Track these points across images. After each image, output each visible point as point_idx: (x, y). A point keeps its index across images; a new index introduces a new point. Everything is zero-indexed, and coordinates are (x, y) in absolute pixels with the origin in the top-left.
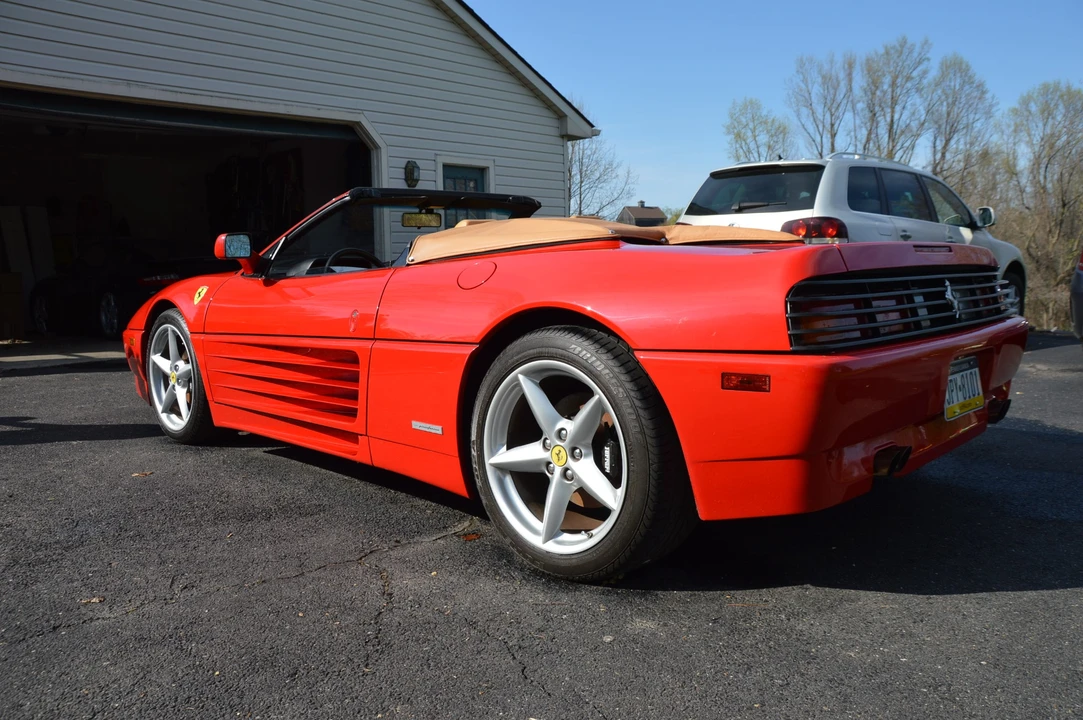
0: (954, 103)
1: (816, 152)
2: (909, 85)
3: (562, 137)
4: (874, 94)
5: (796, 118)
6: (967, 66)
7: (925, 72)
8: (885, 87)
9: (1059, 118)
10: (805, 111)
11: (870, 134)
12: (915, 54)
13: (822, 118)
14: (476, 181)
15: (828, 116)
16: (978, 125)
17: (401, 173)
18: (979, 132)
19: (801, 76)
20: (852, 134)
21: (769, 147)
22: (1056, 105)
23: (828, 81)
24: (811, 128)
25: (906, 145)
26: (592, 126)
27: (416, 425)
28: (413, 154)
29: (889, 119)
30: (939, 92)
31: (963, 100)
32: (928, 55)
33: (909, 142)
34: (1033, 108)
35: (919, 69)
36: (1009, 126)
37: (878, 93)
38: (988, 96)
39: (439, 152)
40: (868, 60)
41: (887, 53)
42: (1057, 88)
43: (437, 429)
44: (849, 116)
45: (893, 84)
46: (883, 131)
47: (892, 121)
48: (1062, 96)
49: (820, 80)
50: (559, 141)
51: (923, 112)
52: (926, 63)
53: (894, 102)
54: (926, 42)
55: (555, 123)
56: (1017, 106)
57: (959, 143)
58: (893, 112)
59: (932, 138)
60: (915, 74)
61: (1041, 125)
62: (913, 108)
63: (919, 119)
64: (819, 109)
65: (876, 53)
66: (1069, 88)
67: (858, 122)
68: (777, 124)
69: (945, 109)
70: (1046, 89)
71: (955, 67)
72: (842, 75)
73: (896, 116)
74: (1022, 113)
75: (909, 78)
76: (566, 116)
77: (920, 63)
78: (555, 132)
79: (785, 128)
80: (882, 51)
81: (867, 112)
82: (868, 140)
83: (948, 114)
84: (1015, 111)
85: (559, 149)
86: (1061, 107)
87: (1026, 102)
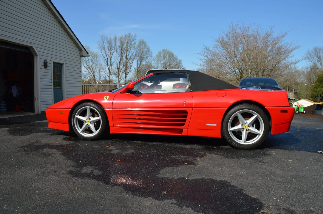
0: (142, 52)
1: (106, 62)
2: (131, 46)
3: (81, 56)
4: (122, 47)
5: (100, 52)
6: (146, 43)
7: (135, 43)
8: (125, 46)
9: (167, 58)
10: (103, 51)
11: (121, 58)
12: (133, 38)
13: (107, 53)
14: (60, 68)
15: (109, 52)
16: (149, 58)
17: (43, 64)
18: (149, 60)
19: (102, 41)
20: (116, 58)
21: (92, 60)
22: (166, 55)
23: (110, 43)
24: (105, 56)
25: (130, 62)
26: (88, 54)
27: (207, 125)
28: (46, 58)
29: (126, 55)
30: (139, 49)
31: (145, 51)
32: (136, 39)
33: (131, 61)
34: (161, 55)
35: (134, 42)
36: (156, 59)
37: (123, 47)
38: (151, 51)
39: (52, 58)
40: (120, 38)
41: (125, 37)
42: (166, 50)
43: (216, 125)
44: (115, 53)
45: (127, 46)
46: (124, 58)
47: (127, 55)
48: (167, 53)
49: (107, 42)
50: (79, 57)
51: (135, 54)
52: (135, 41)
53: (127, 50)
54: (135, 35)
55: (79, 52)
56: (158, 54)
57: (144, 62)
58: (127, 53)
59: (137, 61)
60: (133, 43)
61: (163, 60)
62: (132, 52)
63: (134, 55)
64: (107, 50)
65: (123, 36)
66: (169, 51)
67: (118, 55)
68: (94, 54)
69: (140, 53)
70: (164, 50)
71: (142, 43)
72: (113, 42)
73: (128, 54)
74: (159, 56)
75: (131, 44)
76: (82, 50)
77: (134, 40)
78: (79, 55)
79: (97, 55)
80: (124, 36)
81: (120, 52)
82: (120, 60)
83: (141, 55)
84: (157, 55)
85: (79, 60)
86: (167, 56)
87: (160, 53)
